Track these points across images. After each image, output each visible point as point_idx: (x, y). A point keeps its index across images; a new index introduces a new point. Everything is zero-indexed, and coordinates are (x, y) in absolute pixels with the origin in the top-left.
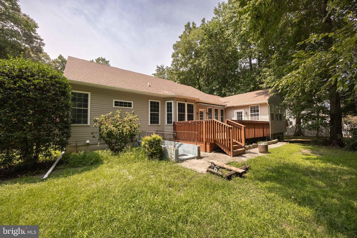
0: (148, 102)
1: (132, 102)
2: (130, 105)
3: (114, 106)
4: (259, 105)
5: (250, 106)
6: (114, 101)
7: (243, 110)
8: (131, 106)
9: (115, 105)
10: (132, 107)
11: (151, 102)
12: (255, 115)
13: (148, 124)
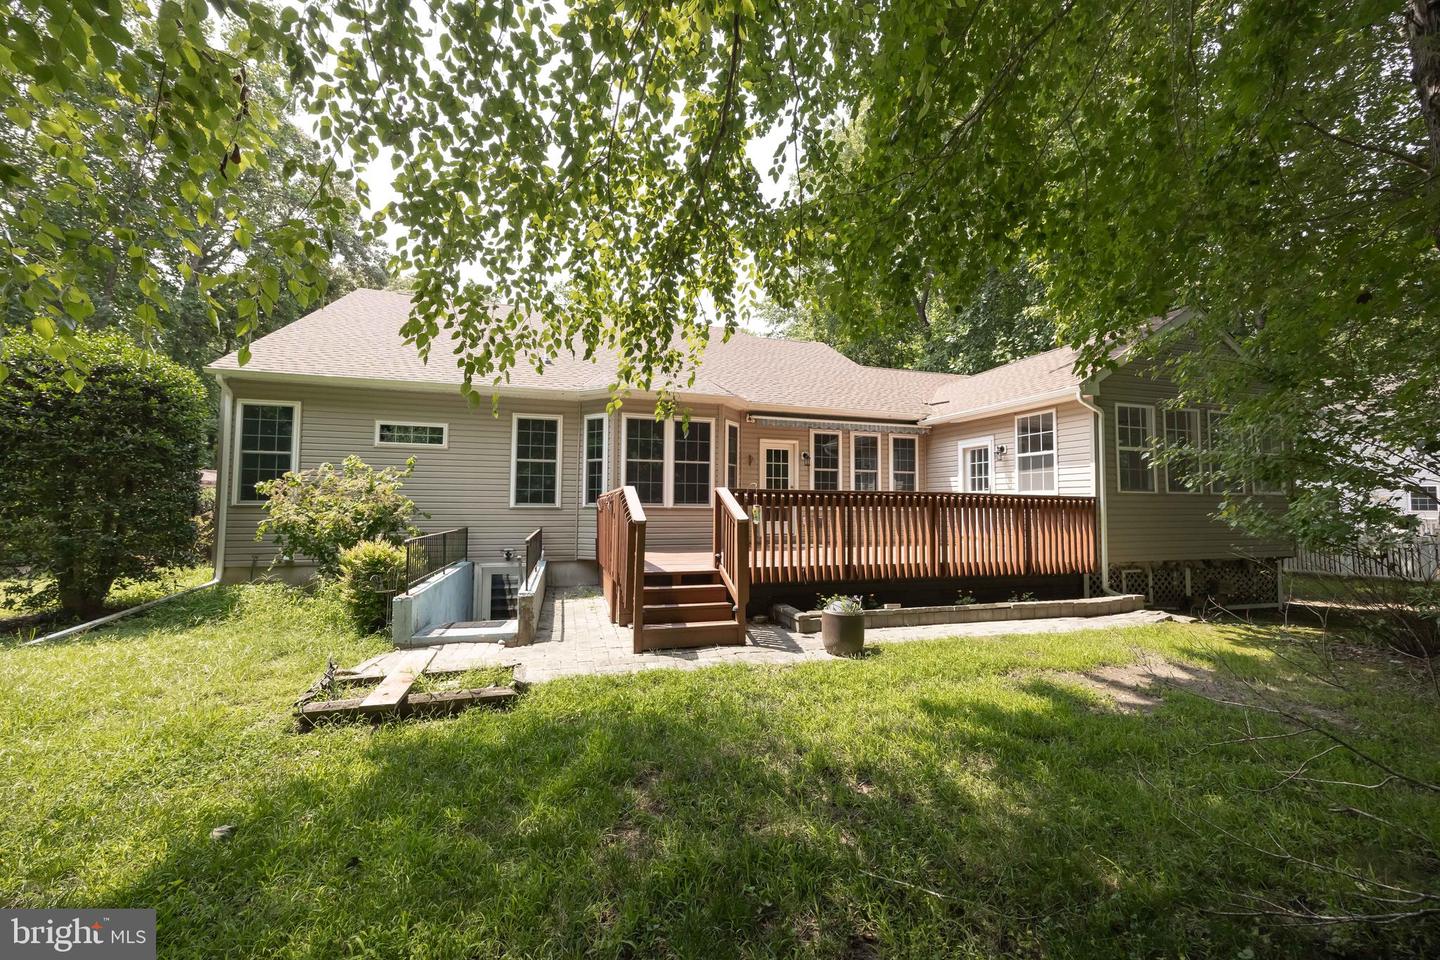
0: (511, 420)
1: (445, 427)
2: (436, 436)
3: (377, 441)
4: (1053, 411)
5: (1016, 417)
6: (378, 423)
7: (992, 437)
8: (440, 441)
9: (382, 438)
10: (445, 444)
11: (522, 423)
12: (1037, 463)
13: (508, 503)
